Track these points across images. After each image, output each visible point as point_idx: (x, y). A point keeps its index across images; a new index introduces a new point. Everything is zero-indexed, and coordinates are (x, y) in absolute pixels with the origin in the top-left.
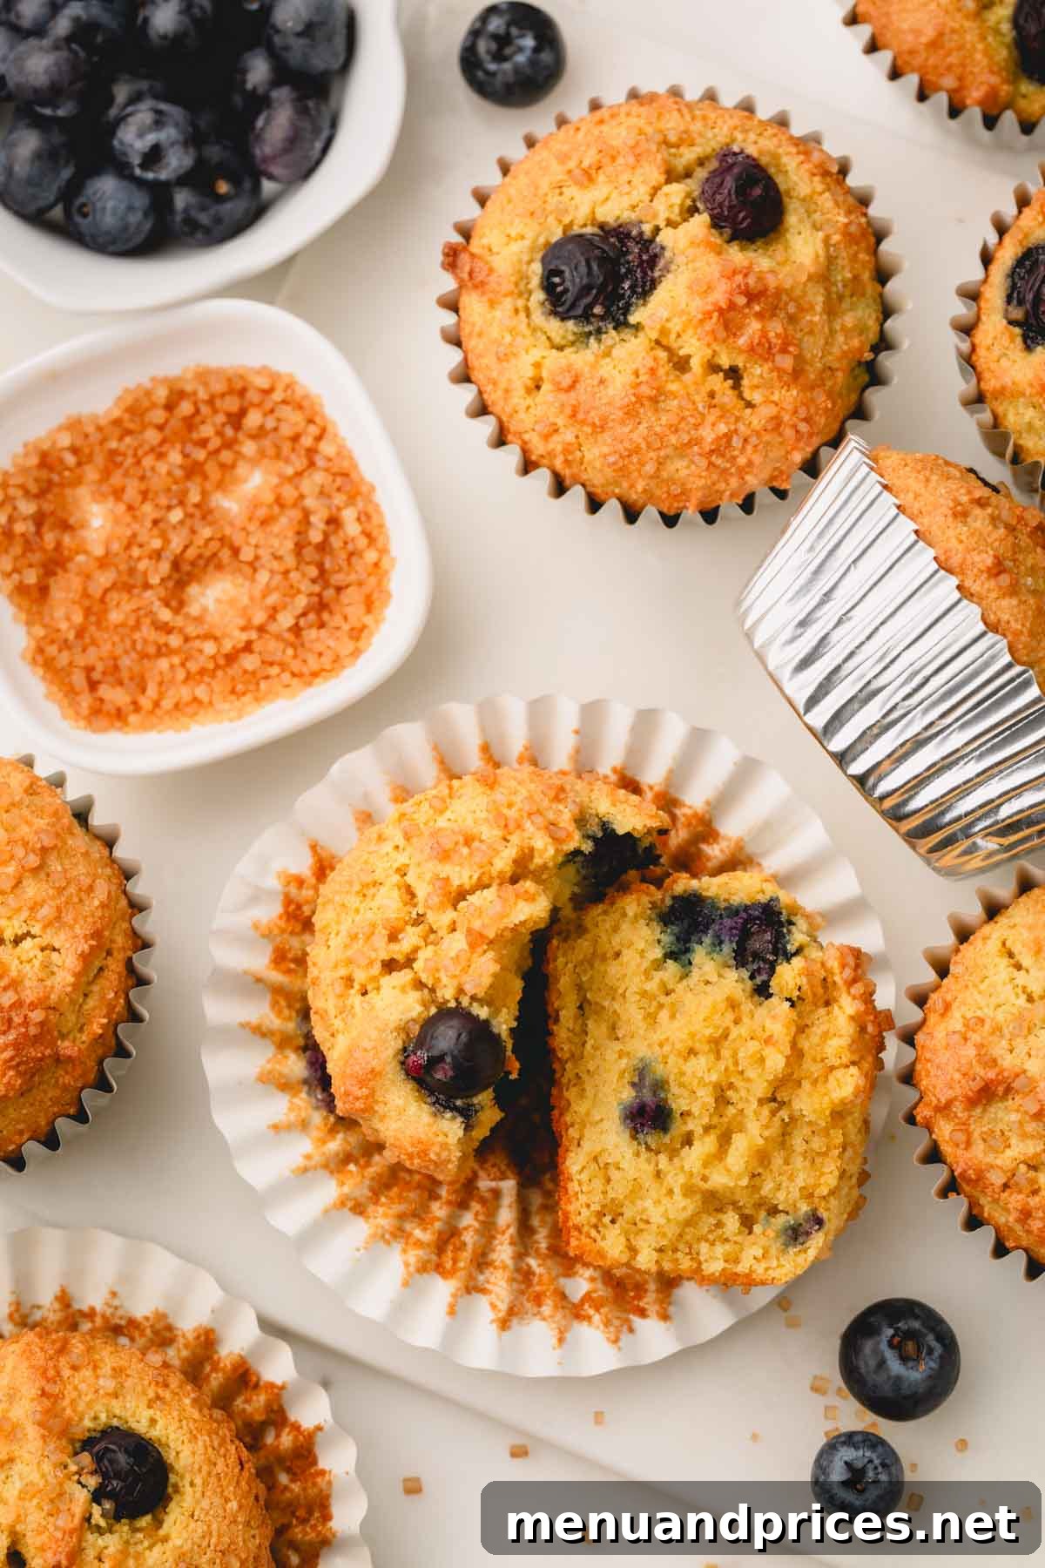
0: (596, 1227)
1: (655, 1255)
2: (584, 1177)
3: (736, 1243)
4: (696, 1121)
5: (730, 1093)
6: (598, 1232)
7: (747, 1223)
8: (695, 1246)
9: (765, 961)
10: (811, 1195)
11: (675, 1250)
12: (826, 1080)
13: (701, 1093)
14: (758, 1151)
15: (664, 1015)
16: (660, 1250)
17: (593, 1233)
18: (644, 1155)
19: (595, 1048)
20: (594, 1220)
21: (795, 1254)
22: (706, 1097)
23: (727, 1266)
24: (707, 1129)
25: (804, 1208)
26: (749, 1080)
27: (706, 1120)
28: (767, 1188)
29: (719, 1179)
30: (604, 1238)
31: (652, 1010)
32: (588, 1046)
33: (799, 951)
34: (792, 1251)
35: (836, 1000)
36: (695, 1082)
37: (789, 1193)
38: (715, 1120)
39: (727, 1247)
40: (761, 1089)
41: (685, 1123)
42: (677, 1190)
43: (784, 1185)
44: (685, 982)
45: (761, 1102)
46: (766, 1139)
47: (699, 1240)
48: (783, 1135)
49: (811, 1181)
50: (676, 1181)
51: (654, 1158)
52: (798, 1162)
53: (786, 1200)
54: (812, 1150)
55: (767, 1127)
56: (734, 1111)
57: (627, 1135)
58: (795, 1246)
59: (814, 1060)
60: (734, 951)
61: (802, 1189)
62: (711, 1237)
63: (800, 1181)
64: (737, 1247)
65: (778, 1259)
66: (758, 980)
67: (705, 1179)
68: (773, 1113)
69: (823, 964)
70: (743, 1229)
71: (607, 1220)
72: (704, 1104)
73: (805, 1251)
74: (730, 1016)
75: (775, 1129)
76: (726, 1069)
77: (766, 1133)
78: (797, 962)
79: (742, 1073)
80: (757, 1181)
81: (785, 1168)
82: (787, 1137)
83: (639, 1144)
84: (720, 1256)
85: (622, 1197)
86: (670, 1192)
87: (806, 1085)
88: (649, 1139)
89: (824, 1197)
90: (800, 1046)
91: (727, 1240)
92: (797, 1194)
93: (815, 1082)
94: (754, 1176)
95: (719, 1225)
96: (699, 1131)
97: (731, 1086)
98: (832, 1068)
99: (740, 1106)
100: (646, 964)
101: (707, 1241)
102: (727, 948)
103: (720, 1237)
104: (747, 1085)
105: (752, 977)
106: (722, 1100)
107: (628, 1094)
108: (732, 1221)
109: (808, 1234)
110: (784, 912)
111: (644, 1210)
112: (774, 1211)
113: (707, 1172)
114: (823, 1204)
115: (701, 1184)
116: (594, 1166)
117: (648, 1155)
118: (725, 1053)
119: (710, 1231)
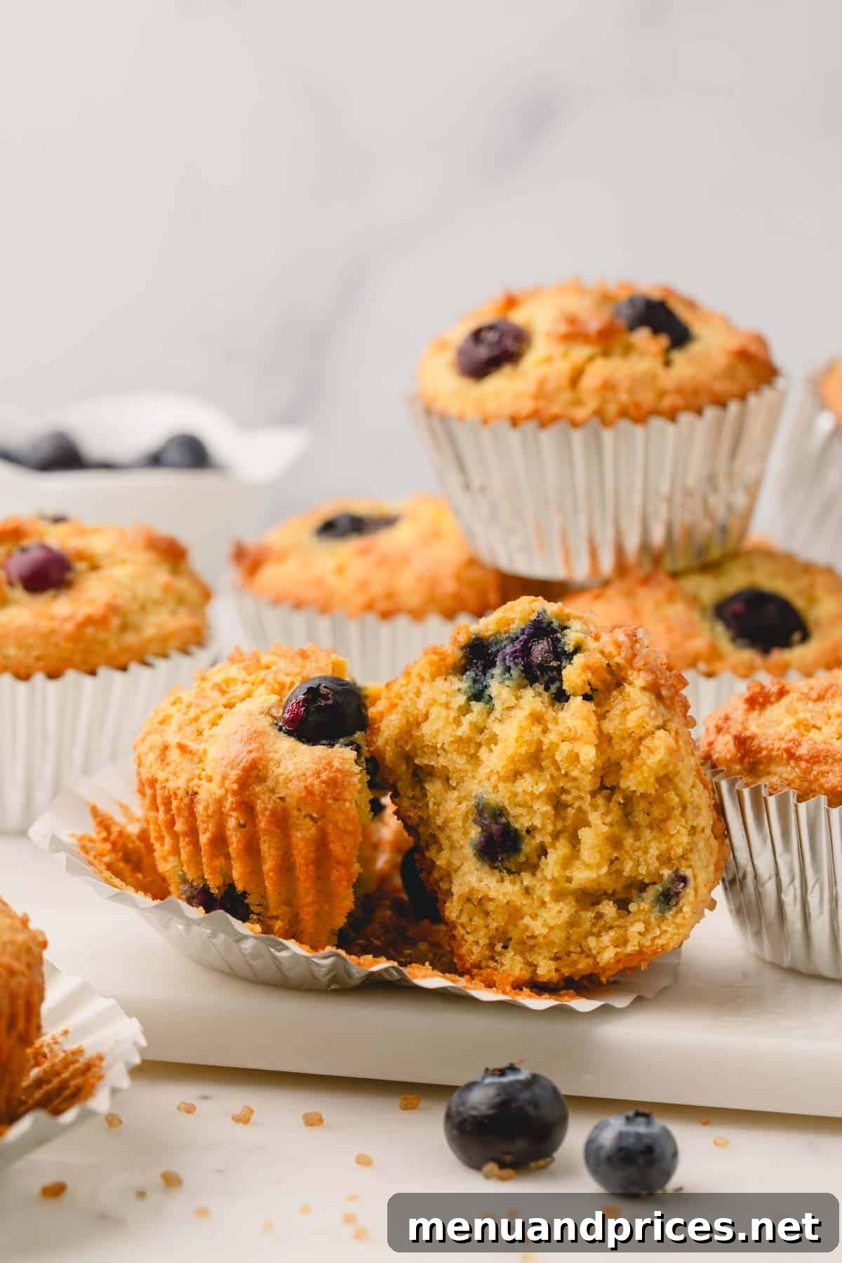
0: (492, 958)
1: (553, 965)
2: (464, 919)
3: (619, 927)
4: (543, 833)
5: (564, 797)
6: (496, 961)
7: (622, 905)
8: (584, 944)
9: (553, 669)
10: (670, 859)
11: (569, 954)
12: (639, 752)
13: (537, 805)
14: (607, 838)
15: (483, 752)
16: (556, 958)
17: (492, 964)
18: (508, 878)
19: (437, 804)
20: (487, 953)
21: (674, 916)
22: (544, 808)
23: (619, 950)
24: (556, 836)
25: (666, 872)
26: (575, 779)
27: (550, 828)
28: (628, 868)
29: (582, 876)
30: (502, 964)
31: (472, 751)
32: (431, 804)
33: (578, 649)
34: (669, 914)
35: (624, 679)
36: (528, 798)
37: (648, 865)
38: (560, 826)
39: (612, 933)
40: (587, 782)
41: (534, 837)
42: (547, 899)
43: (641, 859)
44: (492, 717)
45: (593, 794)
46: (611, 825)
47: (586, 937)
48: (626, 816)
49: (664, 846)
50: (545, 891)
51: (518, 878)
52: (647, 834)
53: (648, 871)
54: (655, 819)
55: (607, 813)
56: (573, 811)
57: (487, 868)
58: (670, 909)
59: (623, 739)
60: (523, 671)
61: (658, 858)
62: (595, 930)
63: (654, 851)
64: (621, 931)
65: (659, 926)
66: (553, 688)
67: (569, 880)
68: (609, 799)
69: (602, 653)
70: (622, 912)
71: (499, 947)
72: (544, 815)
73: (681, 910)
74: (537, 729)
75: (616, 813)
76: (552, 777)
77: (608, 819)
78: (578, 659)
79: (566, 774)
80: (617, 865)
81: (637, 844)
82: (629, 817)
83: (500, 871)
84: (609, 944)
85: (503, 924)
86: (543, 904)
87: (625, 764)
88: (508, 865)
89: (682, 857)
90: (605, 731)
91: (611, 928)
92: (657, 864)
93: (631, 759)
94: (612, 862)
95: (600, 916)
96: (548, 839)
97: (564, 790)
98: (641, 739)
99: (577, 804)
100: (453, 714)
101: (592, 934)
102: (515, 672)
103: (604, 927)
104: (576, 784)
105: (547, 689)
106: (559, 806)
107: (475, 832)
108: (609, 909)
109: (677, 894)
110: (554, 620)
111: (527, 928)
112: (643, 887)
113: (568, 873)
114: (683, 863)
115: (567, 885)
116: (468, 906)
117: (512, 877)
118: (545, 763)
119: (594, 925)
